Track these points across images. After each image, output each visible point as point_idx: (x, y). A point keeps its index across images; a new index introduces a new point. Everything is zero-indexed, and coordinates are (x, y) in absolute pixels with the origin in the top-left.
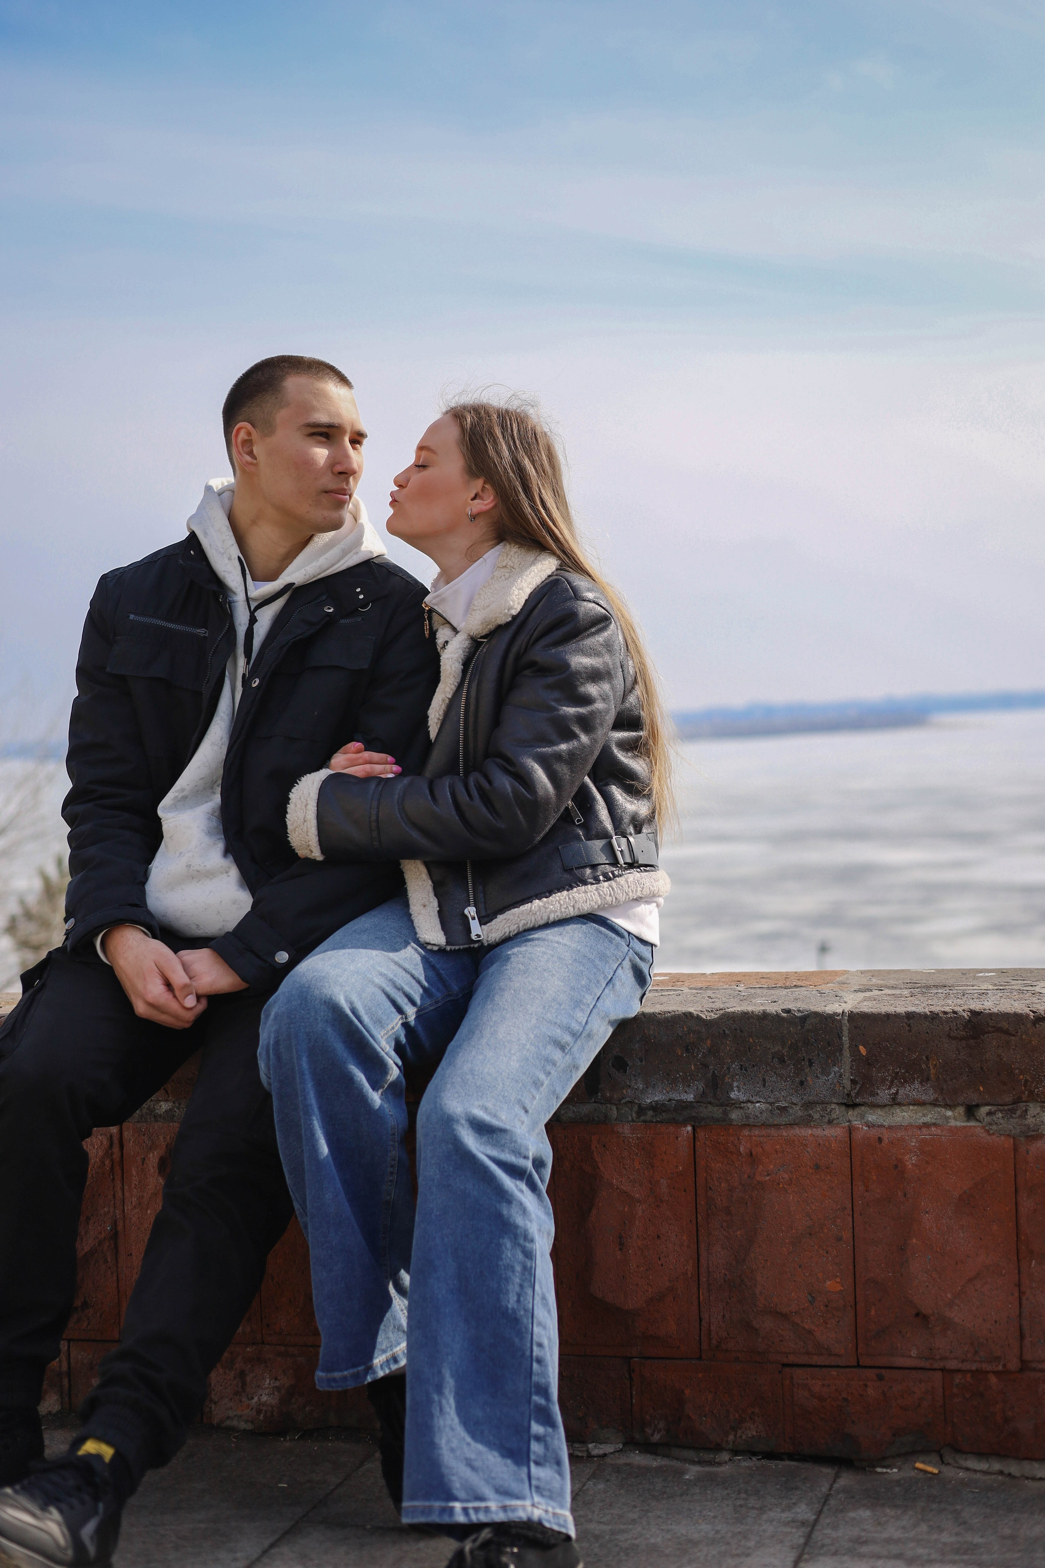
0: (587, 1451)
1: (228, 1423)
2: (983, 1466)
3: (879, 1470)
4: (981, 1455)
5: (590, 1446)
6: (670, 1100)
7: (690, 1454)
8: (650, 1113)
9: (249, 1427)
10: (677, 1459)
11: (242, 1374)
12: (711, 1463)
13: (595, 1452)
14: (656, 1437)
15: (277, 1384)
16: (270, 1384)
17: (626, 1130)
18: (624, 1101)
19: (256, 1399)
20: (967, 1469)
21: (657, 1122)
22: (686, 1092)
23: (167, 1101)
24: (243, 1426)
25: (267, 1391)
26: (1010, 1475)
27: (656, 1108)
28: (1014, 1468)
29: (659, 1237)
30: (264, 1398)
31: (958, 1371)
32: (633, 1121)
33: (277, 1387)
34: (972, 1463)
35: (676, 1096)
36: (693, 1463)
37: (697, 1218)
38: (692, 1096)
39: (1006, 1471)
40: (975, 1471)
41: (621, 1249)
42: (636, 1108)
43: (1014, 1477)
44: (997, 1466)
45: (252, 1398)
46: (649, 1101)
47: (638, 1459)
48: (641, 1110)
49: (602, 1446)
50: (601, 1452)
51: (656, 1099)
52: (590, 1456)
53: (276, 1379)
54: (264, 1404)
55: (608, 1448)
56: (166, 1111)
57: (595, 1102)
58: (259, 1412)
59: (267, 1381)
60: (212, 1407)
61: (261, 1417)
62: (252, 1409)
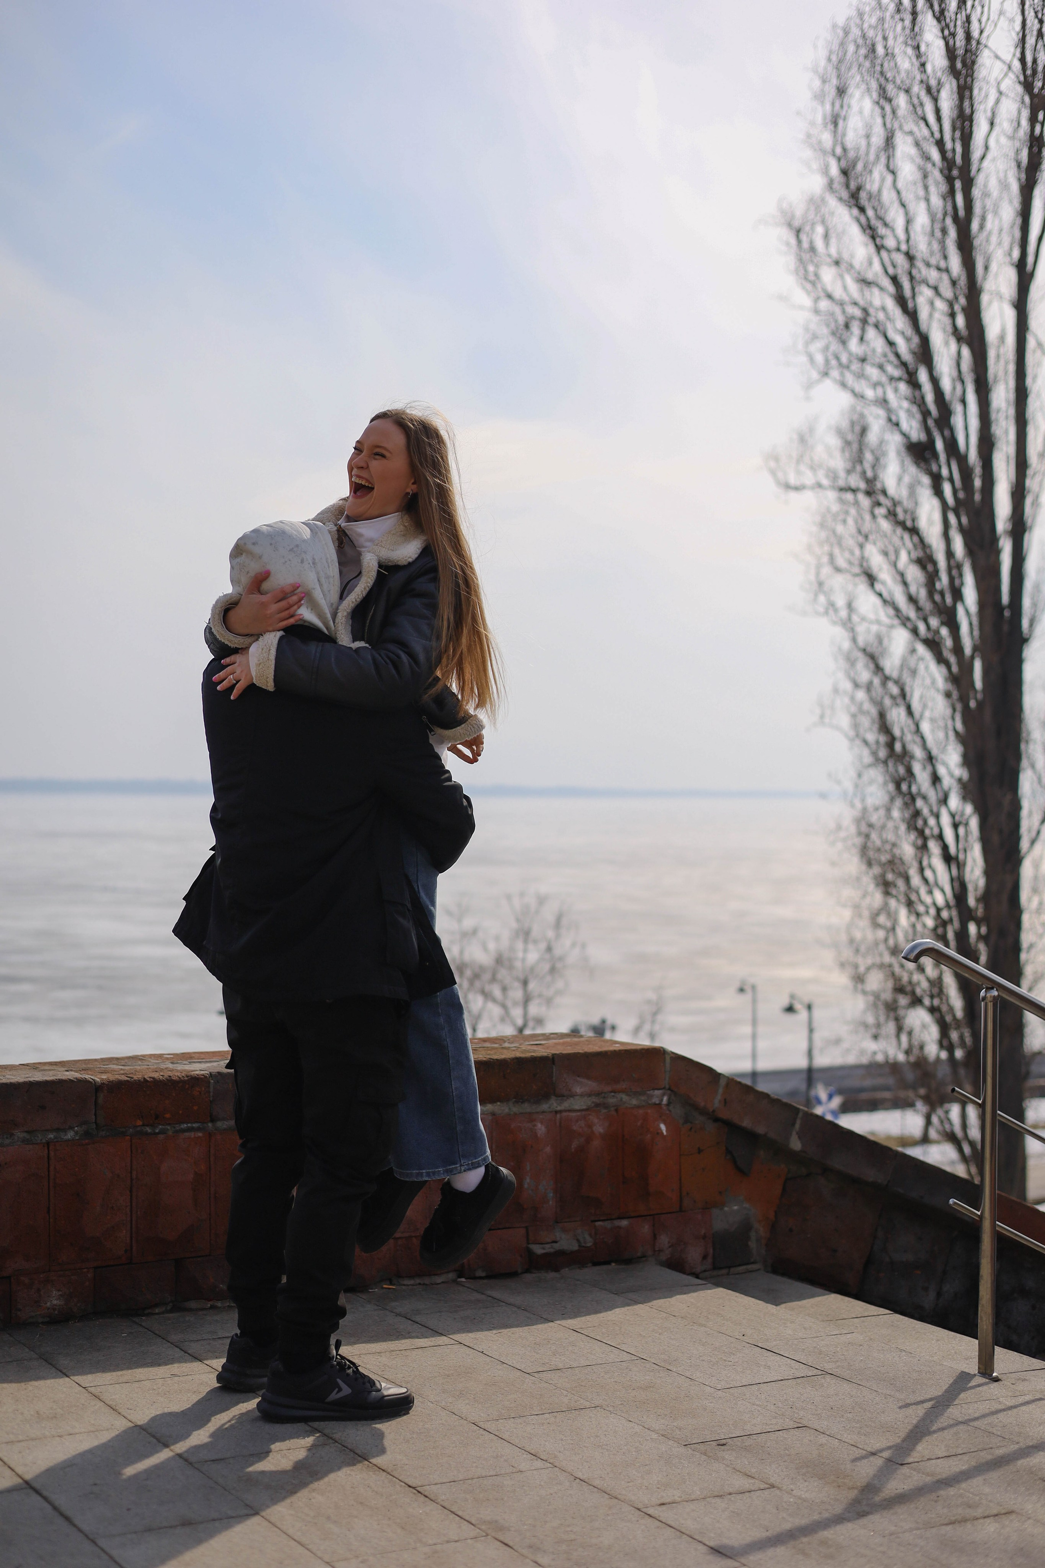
1: (32, 1320)
2: (412, 1282)
3: (370, 1290)
4: (411, 1277)
9: (47, 1319)
11: (39, 1290)
15: (60, 1293)
19: (49, 1304)
20: (404, 1285)
24: (40, 1320)
25: (54, 1298)
26: (424, 1284)
28: (427, 1280)
30: (55, 1302)
31: (400, 1238)
33: (60, 1295)
34: (406, 1282)
39: (422, 1283)
40: (408, 1285)
43: (426, 1285)
44: (418, 1281)
45: (46, 1303)
53: (59, 1291)
54: (56, 1305)
58: (54, 1310)
59: (54, 1292)
60: (19, 1313)
61: (56, 1312)
62: (49, 1309)
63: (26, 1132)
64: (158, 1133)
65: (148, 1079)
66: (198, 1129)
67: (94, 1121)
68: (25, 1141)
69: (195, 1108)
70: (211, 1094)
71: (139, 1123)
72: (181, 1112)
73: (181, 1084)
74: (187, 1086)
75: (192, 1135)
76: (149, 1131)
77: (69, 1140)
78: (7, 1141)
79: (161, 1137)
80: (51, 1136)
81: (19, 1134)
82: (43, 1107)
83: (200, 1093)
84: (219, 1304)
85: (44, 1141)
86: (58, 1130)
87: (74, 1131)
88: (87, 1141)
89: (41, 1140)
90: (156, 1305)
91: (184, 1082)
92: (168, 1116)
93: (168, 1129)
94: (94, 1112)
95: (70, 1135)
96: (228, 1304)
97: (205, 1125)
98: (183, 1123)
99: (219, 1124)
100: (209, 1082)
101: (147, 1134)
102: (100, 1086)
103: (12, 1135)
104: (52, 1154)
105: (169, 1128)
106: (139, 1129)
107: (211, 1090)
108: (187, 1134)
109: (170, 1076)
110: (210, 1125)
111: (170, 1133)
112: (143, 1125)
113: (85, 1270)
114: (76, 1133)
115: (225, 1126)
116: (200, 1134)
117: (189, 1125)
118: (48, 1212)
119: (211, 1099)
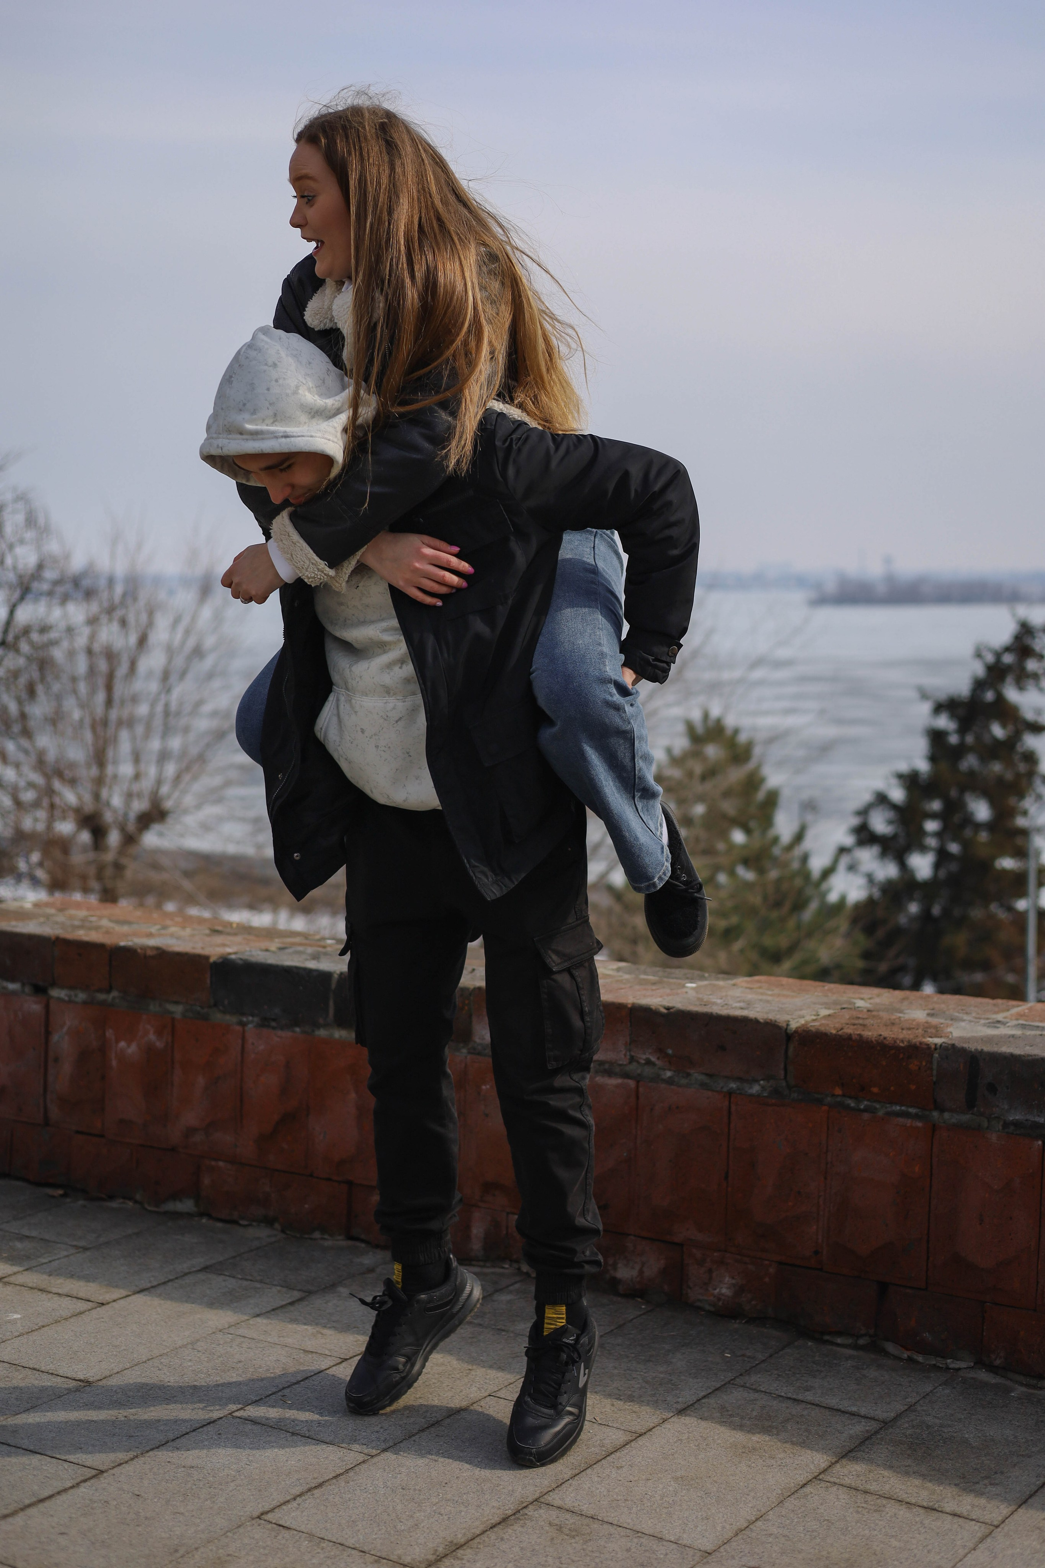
0: (946, 1364)
1: (698, 1304)
5: (949, 1361)
6: (1027, 1120)
7: (1021, 1378)
8: (1012, 1128)
9: (712, 1309)
10: (1011, 1380)
11: (710, 1271)
12: (1034, 1387)
13: (951, 1366)
14: (998, 1362)
15: (734, 1281)
16: (728, 1281)
17: (994, 1138)
18: (993, 1116)
19: (718, 1290)
21: (1017, 1134)
22: (1039, 1116)
23: (670, 1070)
24: (708, 1307)
25: (725, 1286)
27: (1016, 1124)
29: (1011, 1218)
30: (724, 1291)
32: (999, 1131)
33: (733, 1284)
35: (1031, 1118)
36: (1021, 1384)
37: (1041, 1209)
38: (1043, 1120)
41: (981, 1224)
42: (1001, 1123)
45: (715, 1289)
46: (1011, 1119)
47: (983, 1376)
48: (1006, 1125)
49: (958, 1362)
50: (957, 1366)
51: (1017, 1118)
52: (948, 1368)
53: (733, 1278)
54: (723, 1295)
55: (962, 1365)
56: (670, 1078)
57: (972, 1114)
58: (719, 1299)
59: (727, 1279)
60: (689, 1291)
61: (720, 1303)
62: (715, 1297)
63: (707, 1074)
64: (865, 1110)
65: (854, 1037)
66: (916, 1117)
67: (782, 1076)
68: (703, 1085)
69: (913, 1087)
70: (935, 1072)
71: (838, 1091)
72: (892, 1088)
73: (893, 1051)
74: (901, 1056)
75: (908, 1122)
76: (853, 1105)
77: (752, 1095)
78: (684, 1081)
79: (866, 1116)
80: (733, 1085)
81: (697, 1076)
82: (722, 1048)
83: (919, 1068)
84: (920, 1358)
85: (725, 1090)
86: (740, 1079)
87: (759, 1085)
88: (773, 1101)
89: (722, 1088)
90: (840, 1334)
91: (898, 1049)
92: (875, 1090)
93: (876, 1109)
94: (782, 1066)
95: (755, 1089)
96: (934, 1362)
97: (927, 1113)
98: (896, 1104)
99: (947, 1115)
100: (931, 1055)
101: (848, 1107)
102: (792, 1034)
103: (688, 1075)
104: (733, 1108)
105: (878, 1106)
106: (839, 1099)
107: (935, 1066)
108: (901, 1120)
109: (885, 1038)
110: (935, 1114)
111: (881, 1113)
112: (844, 1095)
113: (767, 1262)
114: (763, 1087)
115: (954, 1121)
116: (920, 1124)
117: (903, 1108)
118: (726, 1178)
119: (934, 1079)
